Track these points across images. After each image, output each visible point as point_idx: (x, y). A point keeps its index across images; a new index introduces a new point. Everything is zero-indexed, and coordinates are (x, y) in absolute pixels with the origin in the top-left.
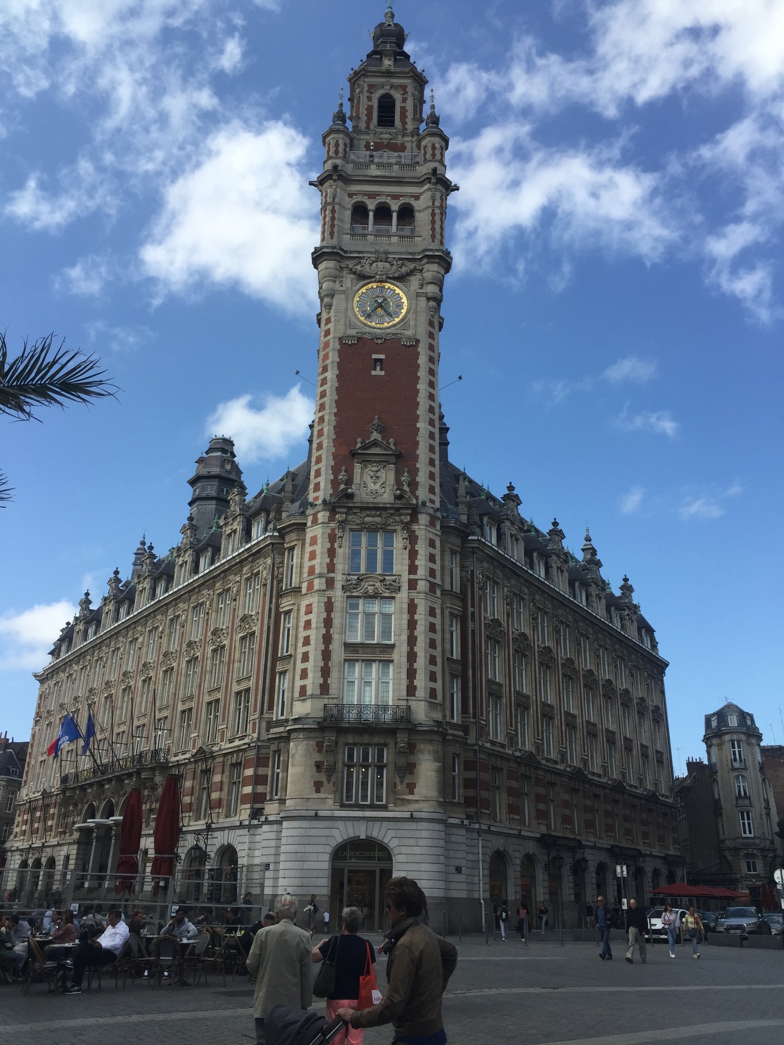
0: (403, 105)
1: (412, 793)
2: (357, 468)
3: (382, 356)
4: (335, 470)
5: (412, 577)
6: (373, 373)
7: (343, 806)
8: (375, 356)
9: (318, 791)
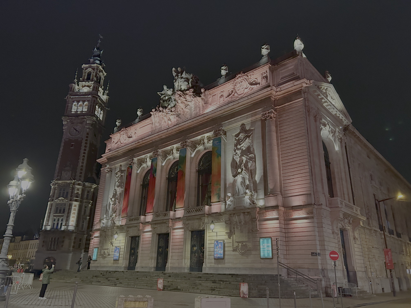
0: (93, 74)
1: (62, 247)
2: (63, 172)
3: (73, 143)
4: (58, 173)
5: (71, 198)
6: (71, 148)
7: (48, 250)
8: (72, 144)
9: (43, 247)
